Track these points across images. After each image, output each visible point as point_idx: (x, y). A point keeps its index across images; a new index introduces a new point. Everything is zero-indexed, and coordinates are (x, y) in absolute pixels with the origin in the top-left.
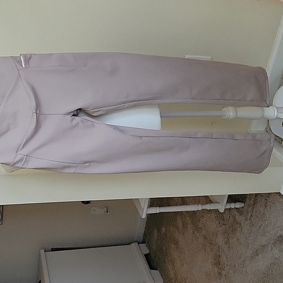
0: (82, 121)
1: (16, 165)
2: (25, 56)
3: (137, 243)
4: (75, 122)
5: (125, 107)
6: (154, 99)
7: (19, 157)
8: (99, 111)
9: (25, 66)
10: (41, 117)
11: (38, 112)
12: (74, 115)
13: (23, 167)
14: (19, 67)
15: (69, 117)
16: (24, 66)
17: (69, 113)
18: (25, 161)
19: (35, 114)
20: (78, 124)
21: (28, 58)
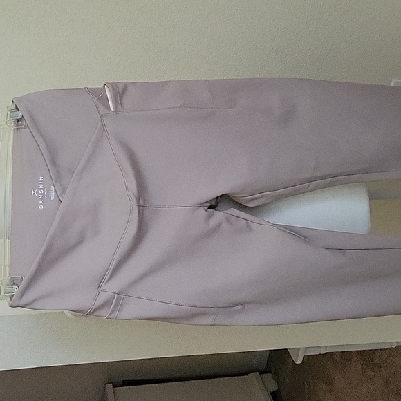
0: (227, 219)
1: (98, 313)
2: (114, 87)
3: (258, 373)
4: (214, 222)
5: (310, 188)
6: (367, 171)
7: (103, 297)
8: (262, 197)
9: (116, 107)
10: (147, 212)
11: (142, 203)
12: (211, 207)
13: (112, 316)
14: (102, 110)
15: (202, 212)
16: (112, 109)
17: (202, 205)
18: (116, 306)
19: (136, 208)
20: (219, 225)
21: (121, 92)
